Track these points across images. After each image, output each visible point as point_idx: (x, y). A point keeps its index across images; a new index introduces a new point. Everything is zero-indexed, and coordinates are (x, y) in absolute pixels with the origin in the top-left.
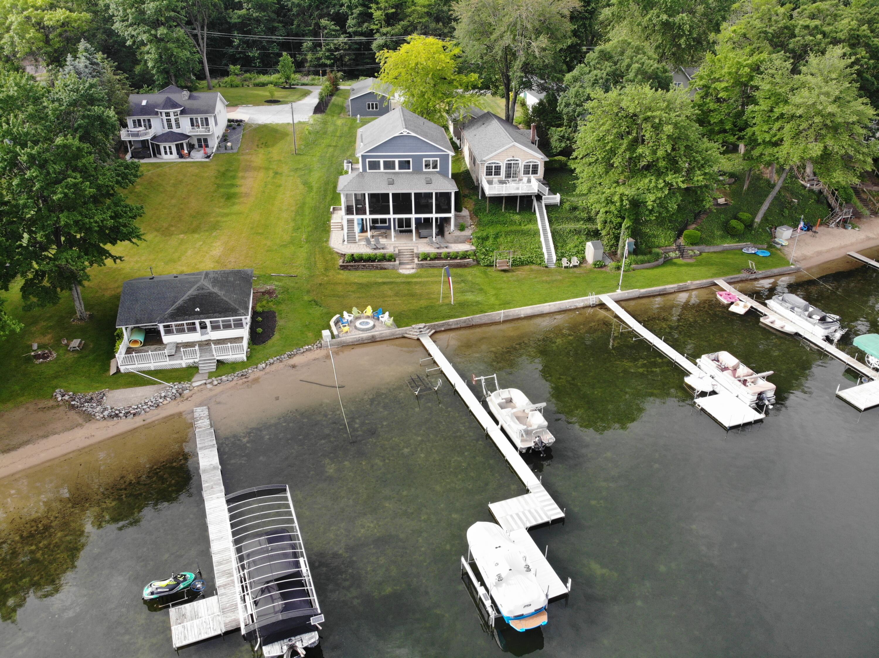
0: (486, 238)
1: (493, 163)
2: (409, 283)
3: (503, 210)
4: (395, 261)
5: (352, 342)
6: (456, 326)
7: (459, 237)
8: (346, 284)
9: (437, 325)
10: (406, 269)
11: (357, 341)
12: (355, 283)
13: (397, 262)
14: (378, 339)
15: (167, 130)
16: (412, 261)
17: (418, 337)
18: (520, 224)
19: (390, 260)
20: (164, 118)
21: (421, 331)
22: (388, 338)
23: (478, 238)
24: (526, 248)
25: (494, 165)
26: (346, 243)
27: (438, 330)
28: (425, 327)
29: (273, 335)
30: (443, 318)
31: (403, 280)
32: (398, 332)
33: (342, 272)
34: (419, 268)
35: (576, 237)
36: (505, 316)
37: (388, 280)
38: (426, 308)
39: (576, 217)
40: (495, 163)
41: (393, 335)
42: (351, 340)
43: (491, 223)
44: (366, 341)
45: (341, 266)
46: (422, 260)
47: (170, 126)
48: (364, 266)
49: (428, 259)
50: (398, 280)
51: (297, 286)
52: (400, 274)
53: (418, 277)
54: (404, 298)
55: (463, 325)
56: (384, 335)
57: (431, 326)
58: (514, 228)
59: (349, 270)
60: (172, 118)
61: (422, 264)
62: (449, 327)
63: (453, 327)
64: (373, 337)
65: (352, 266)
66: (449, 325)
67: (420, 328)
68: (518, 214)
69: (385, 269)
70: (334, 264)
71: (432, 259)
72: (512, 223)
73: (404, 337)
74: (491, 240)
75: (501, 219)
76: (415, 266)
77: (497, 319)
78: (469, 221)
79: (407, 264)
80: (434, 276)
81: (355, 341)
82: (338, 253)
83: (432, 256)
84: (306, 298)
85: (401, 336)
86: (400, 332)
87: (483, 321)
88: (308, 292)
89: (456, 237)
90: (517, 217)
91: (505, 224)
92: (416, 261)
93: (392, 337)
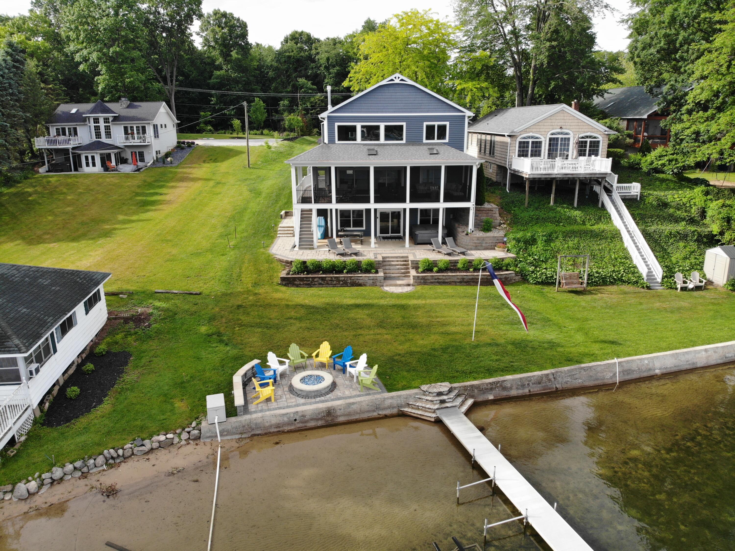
0: (533, 241)
1: (529, 137)
2: (403, 307)
3: (552, 203)
4: (377, 272)
5: (278, 426)
6: (520, 392)
7: (483, 239)
8: (287, 306)
9: (477, 387)
10: (396, 285)
11: (289, 424)
12: (302, 306)
13: (381, 274)
14: (342, 419)
15: (94, 139)
16: (406, 275)
17: (439, 414)
18: (584, 223)
19: (367, 271)
20: (92, 124)
21: (443, 402)
22: (365, 416)
23: (518, 241)
24: (602, 258)
25: (531, 140)
26: (296, 249)
27: (481, 398)
28: (450, 391)
29: (100, 402)
30: (490, 372)
31: (393, 302)
32: (388, 402)
33: (284, 288)
34: (420, 284)
35: (681, 244)
36: (624, 372)
37: (364, 302)
38: (445, 349)
39: (671, 215)
40: (532, 137)
41: (378, 408)
42: (274, 421)
43: (538, 221)
44: (312, 424)
45: (283, 279)
46: (423, 272)
47: (98, 135)
48: (323, 279)
49: (435, 269)
50: (382, 302)
51: (194, 308)
52: (386, 293)
53: (419, 298)
54: (397, 331)
55: (536, 389)
56: (354, 407)
57: (465, 388)
58: (575, 228)
59: (297, 286)
60: (102, 124)
61: (423, 278)
62: (505, 394)
63: (514, 393)
64: (329, 412)
65: (301, 279)
66: (505, 389)
67: (440, 394)
68: (576, 209)
69: (360, 285)
70: (271, 278)
71: (440, 270)
72: (571, 221)
73: (402, 415)
74: (540, 244)
75: (551, 214)
76: (411, 281)
77: (607, 377)
78: (498, 219)
79: (398, 278)
80: (449, 297)
81: (285, 424)
82: (281, 261)
83: (441, 265)
84: (203, 329)
85: (395, 411)
86: (395, 402)
87: (578, 383)
88: (212, 319)
89: (478, 239)
90: (577, 213)
91: (559, 222)
92: (413, 273)
93: (375, 414)
